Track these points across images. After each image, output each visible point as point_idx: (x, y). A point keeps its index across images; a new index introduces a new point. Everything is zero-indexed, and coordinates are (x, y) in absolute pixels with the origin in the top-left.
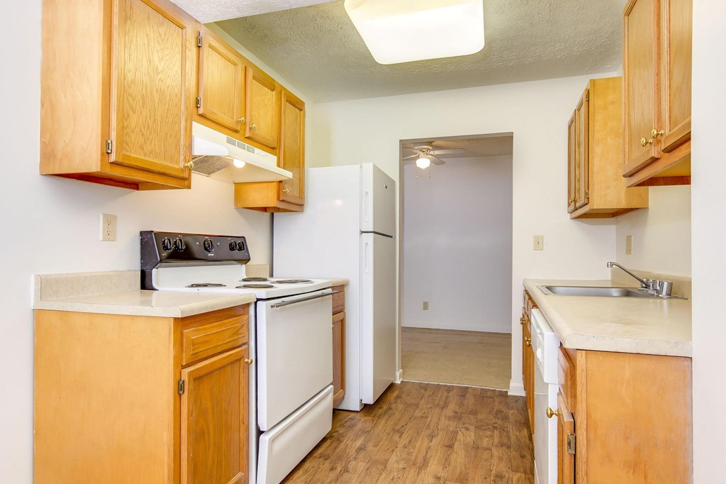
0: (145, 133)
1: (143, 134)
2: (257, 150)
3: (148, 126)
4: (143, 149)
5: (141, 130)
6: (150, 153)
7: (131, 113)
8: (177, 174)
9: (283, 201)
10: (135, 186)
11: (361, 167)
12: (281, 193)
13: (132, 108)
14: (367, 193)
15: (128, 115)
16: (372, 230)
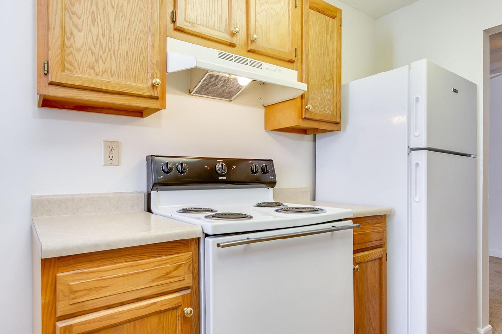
0: (96, 51)
1: (93, 53)
2: (265, 65)
3: (101, 45)
4: (93, 68)
5: (90, 49)
6: (103, 73)
7: (75, 32)
8: (141, 93)
9: (306, 119)
10: (139, 114)
11: (410, 68)
12: (304, 110)
13: (76, 27)
14: (417, 99)
15: (72, 34)
16: (424, 146)
